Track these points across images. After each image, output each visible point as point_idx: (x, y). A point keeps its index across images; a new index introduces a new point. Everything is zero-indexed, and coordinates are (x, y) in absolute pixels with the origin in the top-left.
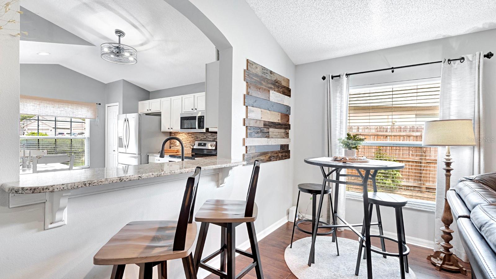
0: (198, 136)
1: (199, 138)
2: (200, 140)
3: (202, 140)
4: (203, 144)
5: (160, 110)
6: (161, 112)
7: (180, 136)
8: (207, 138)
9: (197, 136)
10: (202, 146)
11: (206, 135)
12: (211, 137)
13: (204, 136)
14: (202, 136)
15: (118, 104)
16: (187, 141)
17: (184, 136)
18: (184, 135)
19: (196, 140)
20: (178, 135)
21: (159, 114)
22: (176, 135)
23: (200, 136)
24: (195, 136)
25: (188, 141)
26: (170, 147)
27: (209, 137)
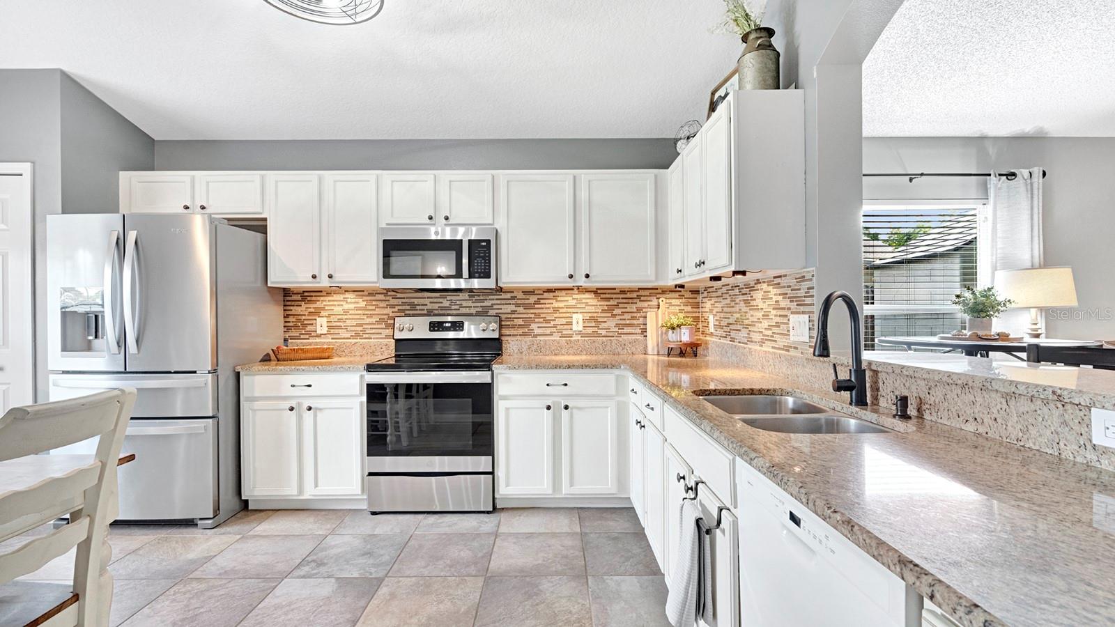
0: (416, 301)
1: (418, 307)
2: (425, 312)
3: (436, 312)
4: (448, 325)
5: (259, 210)
6: (265, 220)
7: (331, 303)
8: (453, 307)
9: (412, 300)
10: (448, 329)
11: (449, 298)
12: (470, 304)
13: (441, 300)
14: (432, 300)
15: (25, 168)
16: (365, 317)
17: (353, 300)
18: (349, 300)
19: (407, 312)
20: (322, 298)
21: (259, 226)
22: (314, 298)
23: (427, 301)
24: (404, 300)
25: (371, 316)
26: (286, 340)
27: (465, 304)
